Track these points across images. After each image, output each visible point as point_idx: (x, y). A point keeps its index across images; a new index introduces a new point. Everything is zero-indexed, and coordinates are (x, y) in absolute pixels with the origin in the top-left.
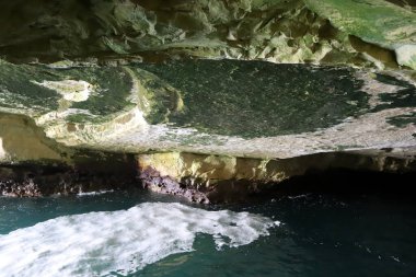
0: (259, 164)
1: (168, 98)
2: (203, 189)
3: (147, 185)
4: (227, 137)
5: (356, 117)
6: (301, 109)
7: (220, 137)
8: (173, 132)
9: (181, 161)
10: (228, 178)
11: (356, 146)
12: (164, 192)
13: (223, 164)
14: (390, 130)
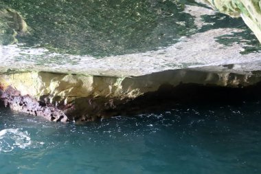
0: (115, 81)
1: (12, 20)
2: (61, 106)
3: (9, 104)
4: (78, 57)
5: (188, 37)
6: (138, 29)
7: (72, 57)
8: (26, 52)
9: (39, 80)
10: (85, 95)
11: (197, 64)
12: (25, 110)
13: (81, 83)
14: (220, 48)
